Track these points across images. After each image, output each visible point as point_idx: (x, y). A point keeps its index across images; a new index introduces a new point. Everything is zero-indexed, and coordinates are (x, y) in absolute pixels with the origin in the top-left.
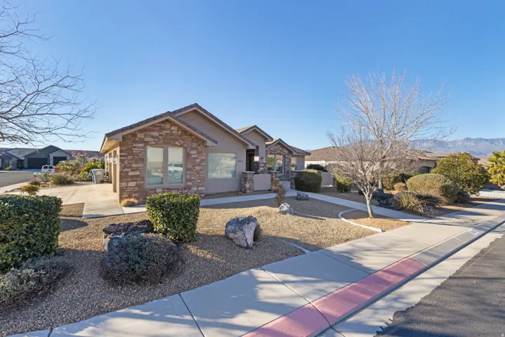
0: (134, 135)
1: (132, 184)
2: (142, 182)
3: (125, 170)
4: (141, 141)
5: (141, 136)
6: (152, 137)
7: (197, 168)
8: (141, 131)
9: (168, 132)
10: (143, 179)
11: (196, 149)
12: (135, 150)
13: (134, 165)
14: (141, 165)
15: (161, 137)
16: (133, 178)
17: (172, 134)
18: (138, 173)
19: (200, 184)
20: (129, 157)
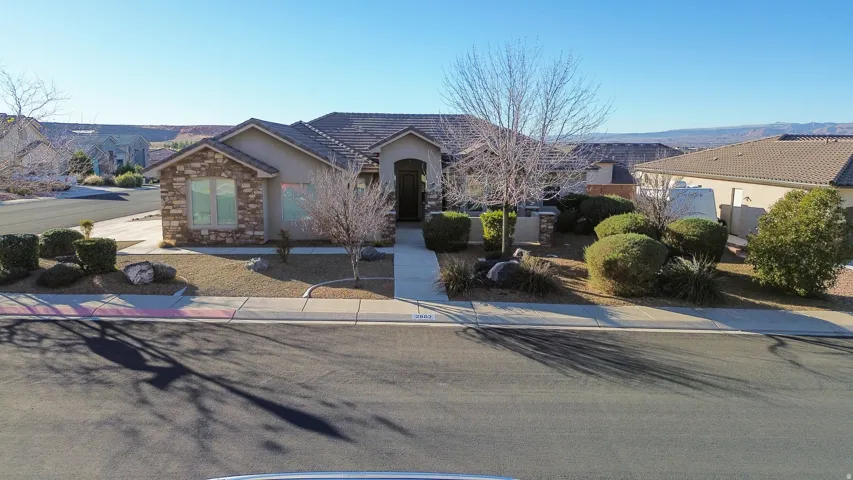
0: (173, 168)
1: (175, 223)
2: (185, 222)
3: (167, 207)
4: (182, 174)
5: (180, 168)
6: (193, 169)
7: (252, 206)
8: (180, 162)
9: (211, 162)
10: (186, 218)
11: (248, 181)
12: (175, 185)
13: (175, 203)
14: (183, 202)
15: (203, 169)
16: (177, 217)
17: (216, 164)
18: (180, 211)
19: (257, 228)
20: (170, 193)
